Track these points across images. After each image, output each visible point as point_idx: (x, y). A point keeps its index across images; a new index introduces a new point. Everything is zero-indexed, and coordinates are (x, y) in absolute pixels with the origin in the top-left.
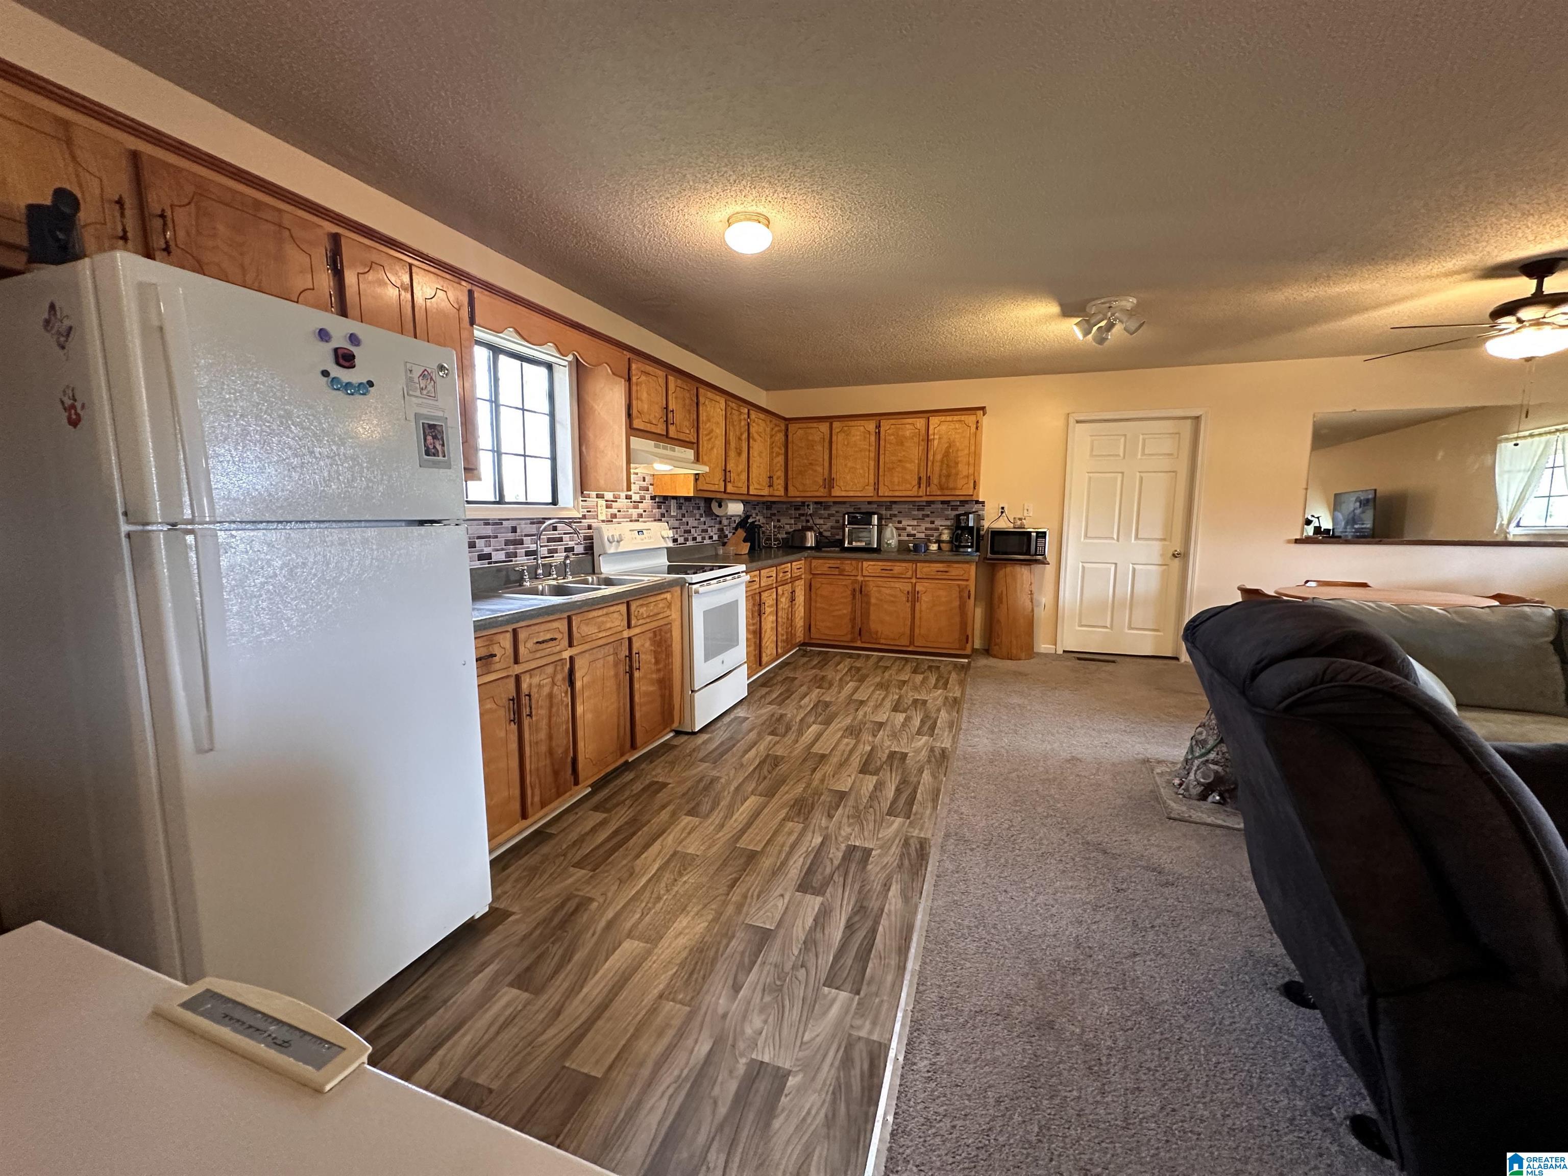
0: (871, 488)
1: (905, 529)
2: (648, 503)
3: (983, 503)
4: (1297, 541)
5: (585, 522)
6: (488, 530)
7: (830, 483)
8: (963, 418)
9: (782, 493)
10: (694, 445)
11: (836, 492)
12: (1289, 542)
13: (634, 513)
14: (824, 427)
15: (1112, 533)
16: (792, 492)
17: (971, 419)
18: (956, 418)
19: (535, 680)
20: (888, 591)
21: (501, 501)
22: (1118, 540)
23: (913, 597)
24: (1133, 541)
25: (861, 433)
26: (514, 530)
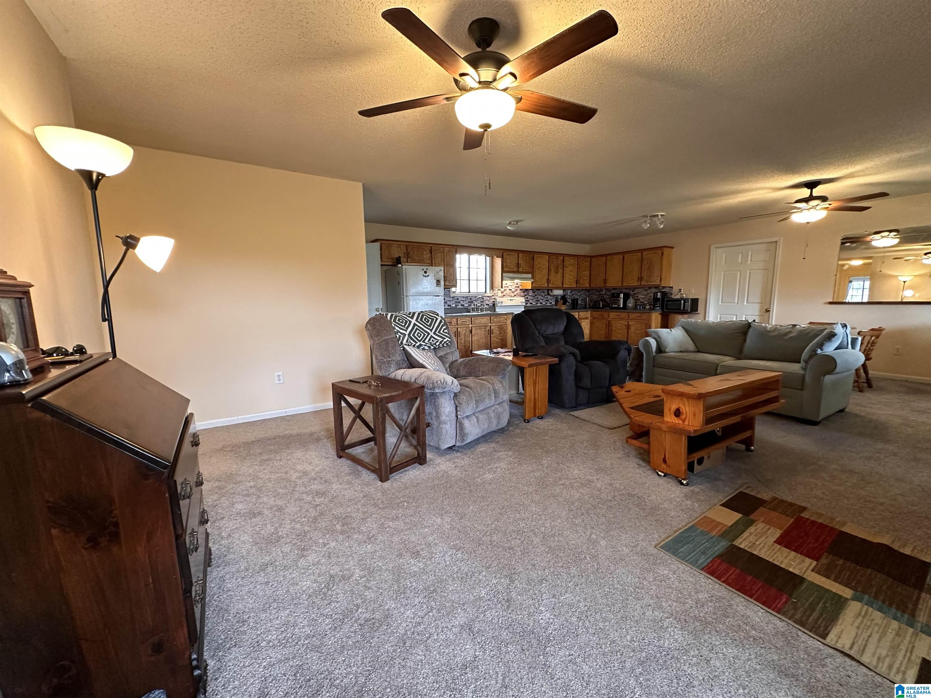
0: (620, 283)
1: (639, 300)
2: (518, 291)
3: (672, 287)
4: (830, 303)
5: (493, 297)
6: (464, 299)
7: (605, 281)
8: (656, 251)
9: (588, 285)
10: (532, 273)
11: (607, 285)
12: (826, 303)
13: (513, 295)
14: (604, 259)
15: (735, 300)
16: (592, 285)
17: (659, 252)
18: (653, 252)
19: (461, 330)
20: (619, 325)
21: (469, 292)
22: (738, 303)
23: (628, 327)
24: (745, 304)
25: (617, 260)
26: (471, 299)
